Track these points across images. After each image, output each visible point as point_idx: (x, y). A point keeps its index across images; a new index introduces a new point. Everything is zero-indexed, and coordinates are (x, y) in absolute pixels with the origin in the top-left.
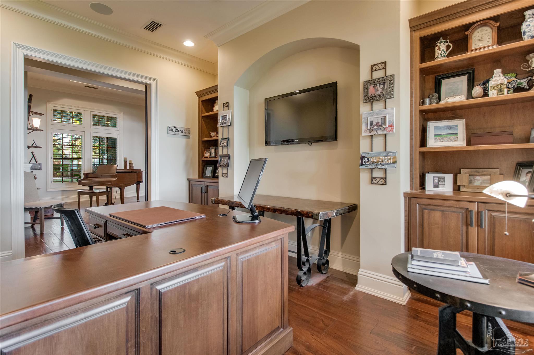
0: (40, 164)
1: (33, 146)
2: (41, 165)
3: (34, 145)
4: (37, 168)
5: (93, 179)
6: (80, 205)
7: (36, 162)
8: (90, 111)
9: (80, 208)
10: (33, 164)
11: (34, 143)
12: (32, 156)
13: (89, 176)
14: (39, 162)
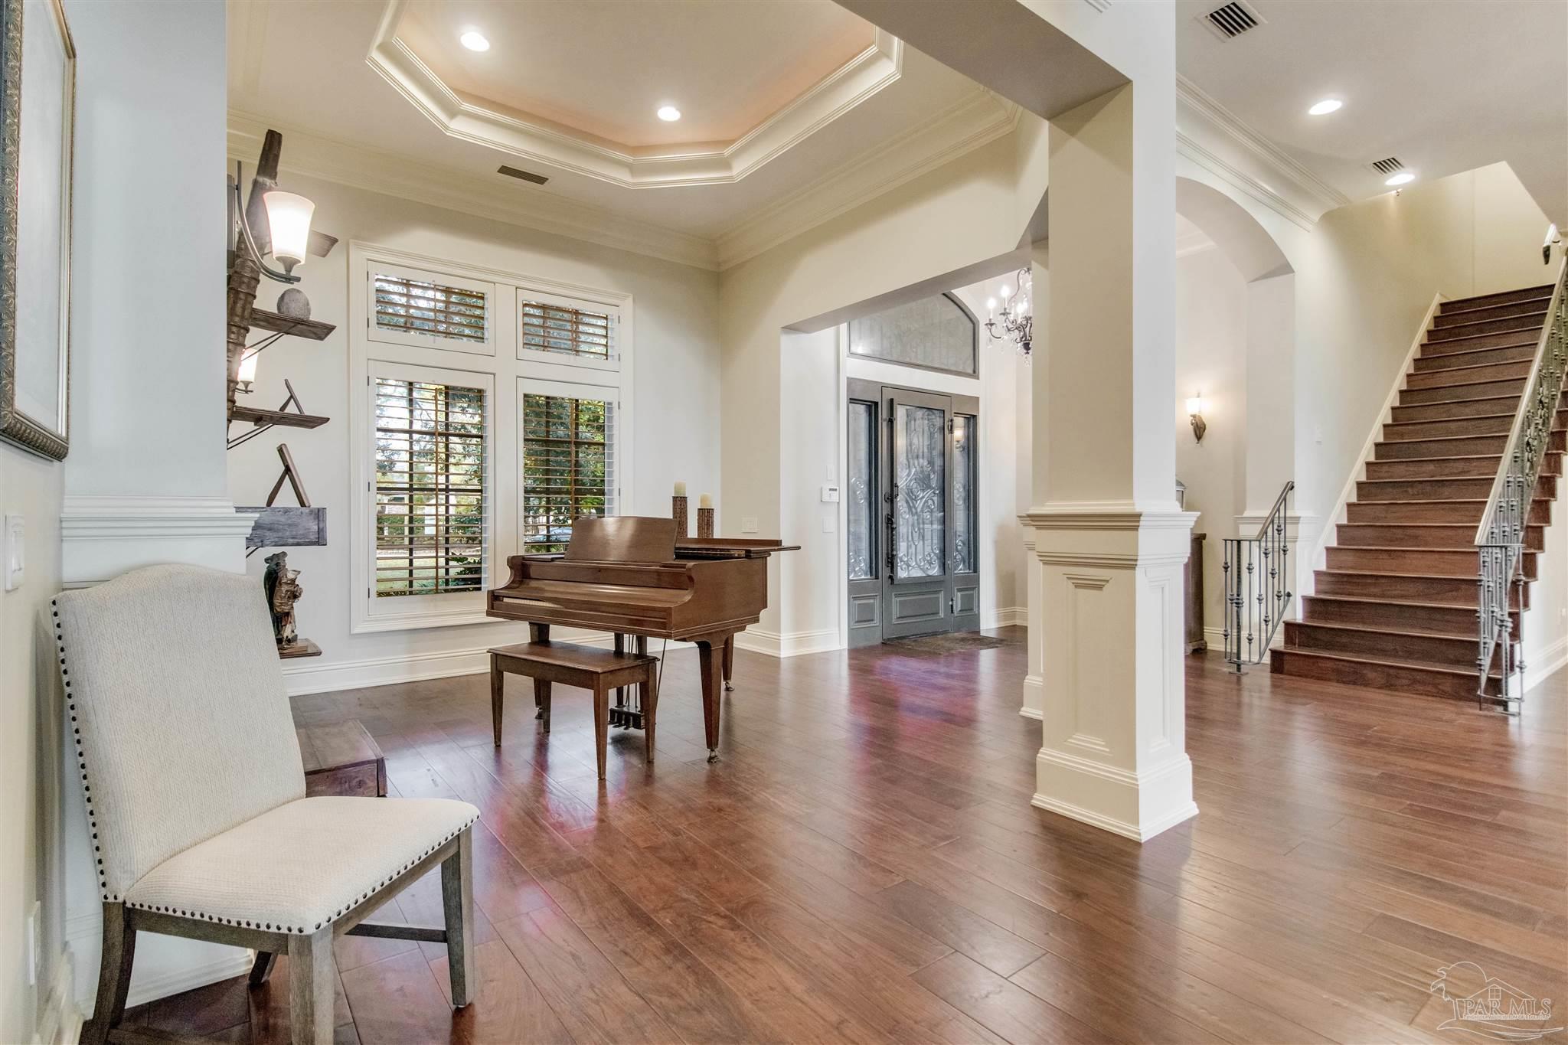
0: (319, 514)
1: (286, 411)
2: (324, 521)
3: (292, 409)
4: (304, 536)
5: (547, 588)
6: (501, 723)
7: (303, 504)
8: (515, 288)
9: (500, 740)
10: (286, 511)
11: (291, 397)
12: (283, 468)
13: (533, 572)
14: (314, 503)
